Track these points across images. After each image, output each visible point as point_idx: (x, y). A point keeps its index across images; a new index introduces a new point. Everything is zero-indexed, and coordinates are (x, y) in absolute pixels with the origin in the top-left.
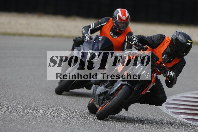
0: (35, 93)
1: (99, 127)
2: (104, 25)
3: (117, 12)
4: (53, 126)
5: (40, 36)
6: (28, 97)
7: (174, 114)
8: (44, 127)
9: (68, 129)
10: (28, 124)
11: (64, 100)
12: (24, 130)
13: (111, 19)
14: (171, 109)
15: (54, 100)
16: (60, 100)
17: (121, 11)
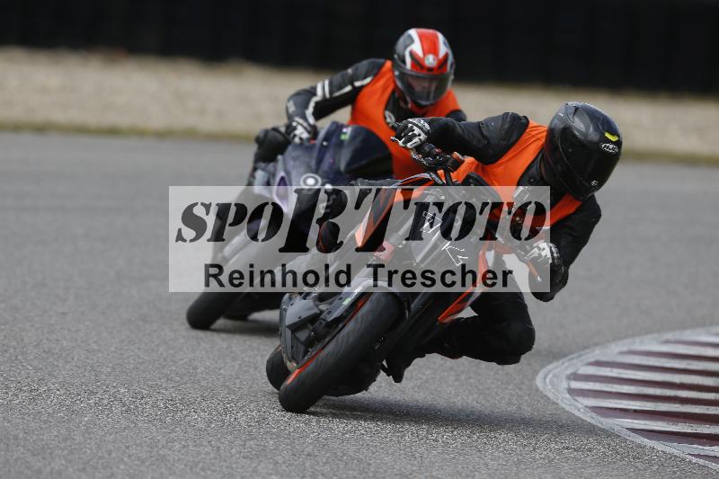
0: (95, 339)
1: (326, 463)
2: (362, 87)
3: (408, 42)
4: (157, 460)
5: (113, 132)
6: (68, 355)
7: (598, 414)
8: (126, 464)
9: (215, 471)
10: (66, 452)
11: (199, 365)
12: (51, 473)
13: (389, 64)
14: (588, 397)
15: (164, 364)
16: (185, 363)
17: (421, 37)
